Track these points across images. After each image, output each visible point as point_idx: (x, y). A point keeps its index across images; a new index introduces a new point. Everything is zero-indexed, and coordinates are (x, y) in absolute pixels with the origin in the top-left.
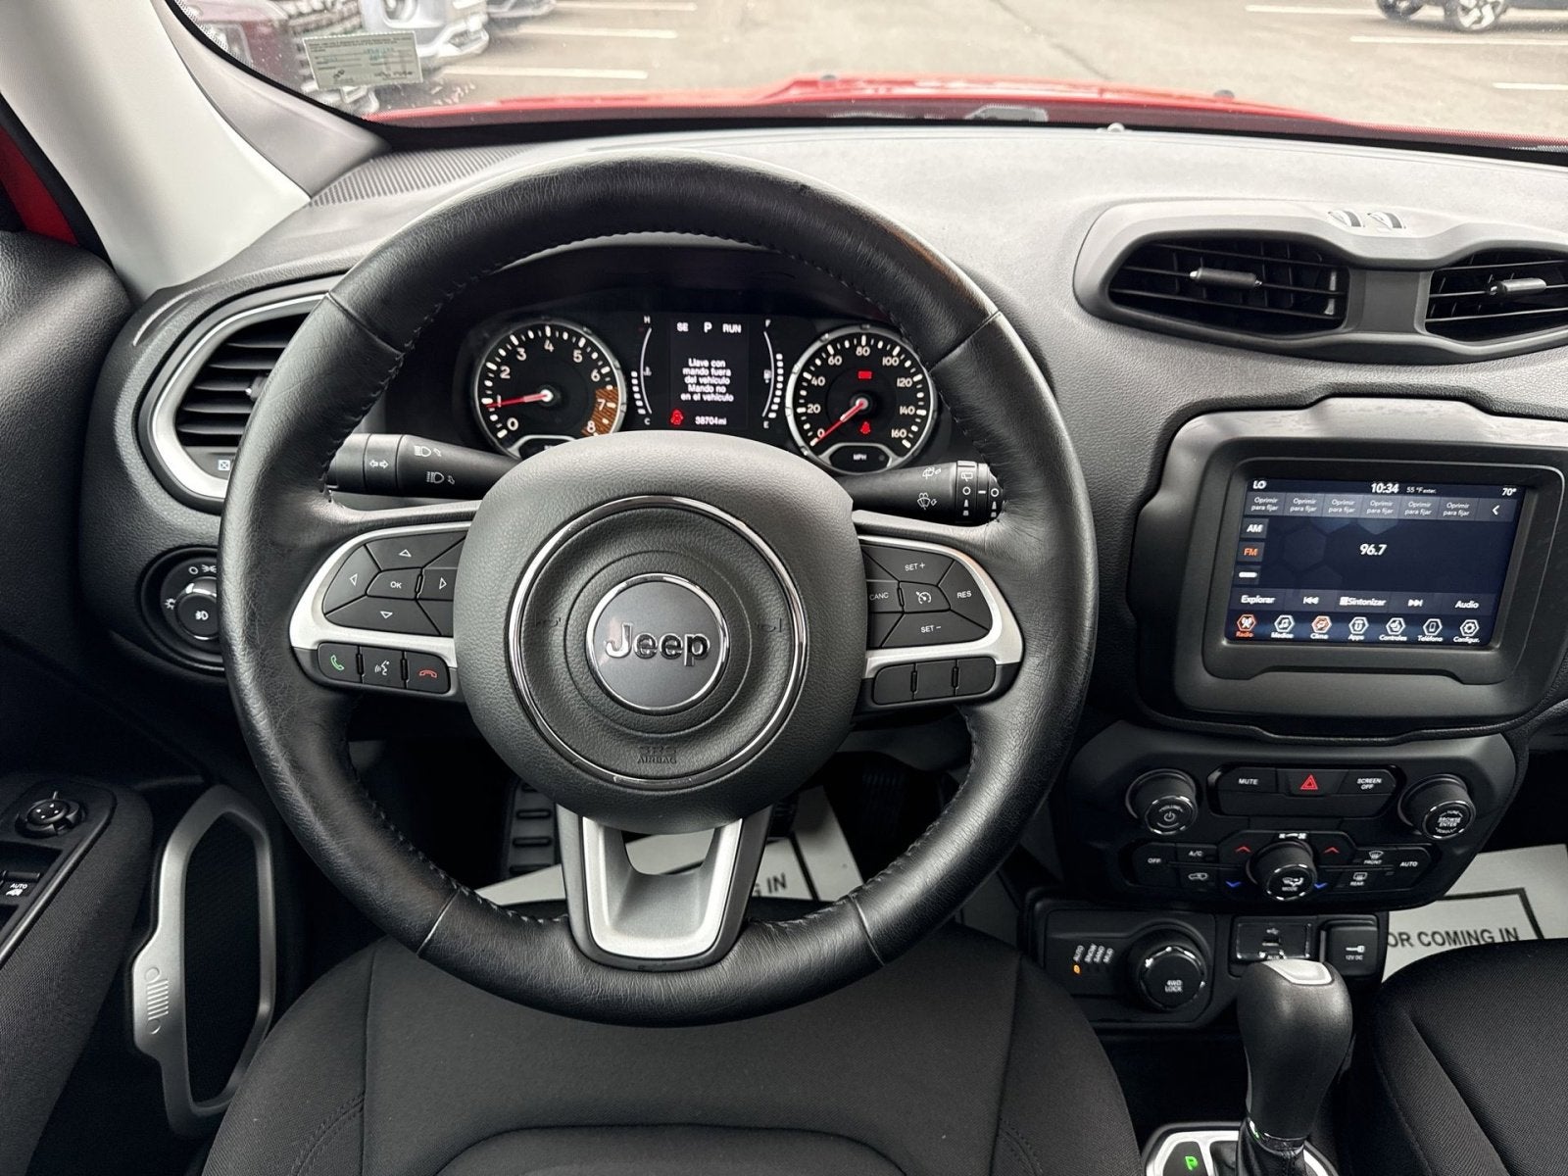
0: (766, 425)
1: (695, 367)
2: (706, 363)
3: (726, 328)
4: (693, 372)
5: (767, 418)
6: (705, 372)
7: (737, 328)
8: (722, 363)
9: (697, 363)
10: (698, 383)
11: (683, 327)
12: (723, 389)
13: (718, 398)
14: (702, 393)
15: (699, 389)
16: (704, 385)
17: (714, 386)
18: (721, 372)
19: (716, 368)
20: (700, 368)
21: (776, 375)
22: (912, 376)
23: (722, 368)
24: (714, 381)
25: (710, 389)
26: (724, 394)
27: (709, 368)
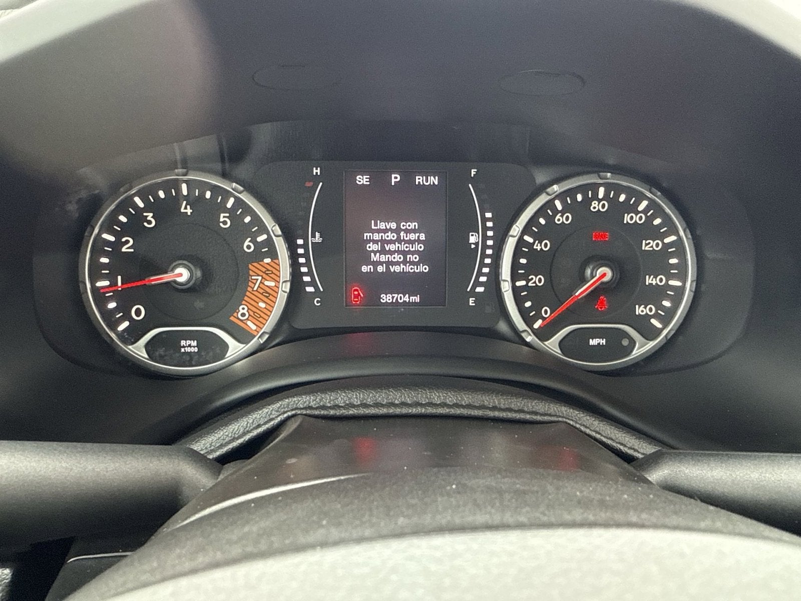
0: (471, 302)
1: (379, 231)
2: (393, 225)
3: (419, 180)
4: (376, 237)
5: (473, 293)
6: (391, 236)
7: (434, 180)
8: (413, 225)
9: (382, 226)
10: (383, 251)
11: (363, 180)
12: (415, 258)
13: (408, 269)
14: (389, 263)
15: (383, 258)
16: (391, 253)
17: (404, 253)
18: (413, 236)
19: (407, 231)
20: (385, 231)
21: (485, 238)
22: (662, 237)
23: (414, 231)
24: (403, 247)
25: (397, 258)
26: (416, 264)
27: (398, 231)
